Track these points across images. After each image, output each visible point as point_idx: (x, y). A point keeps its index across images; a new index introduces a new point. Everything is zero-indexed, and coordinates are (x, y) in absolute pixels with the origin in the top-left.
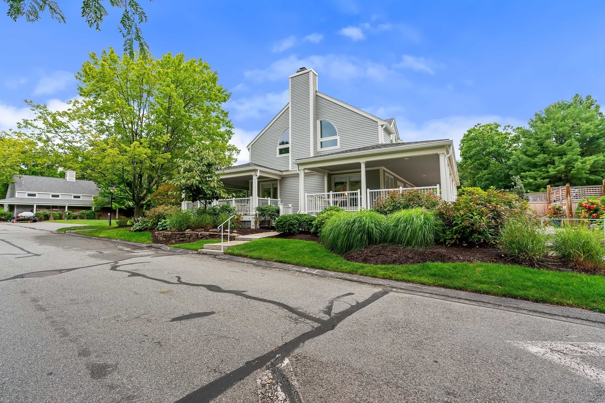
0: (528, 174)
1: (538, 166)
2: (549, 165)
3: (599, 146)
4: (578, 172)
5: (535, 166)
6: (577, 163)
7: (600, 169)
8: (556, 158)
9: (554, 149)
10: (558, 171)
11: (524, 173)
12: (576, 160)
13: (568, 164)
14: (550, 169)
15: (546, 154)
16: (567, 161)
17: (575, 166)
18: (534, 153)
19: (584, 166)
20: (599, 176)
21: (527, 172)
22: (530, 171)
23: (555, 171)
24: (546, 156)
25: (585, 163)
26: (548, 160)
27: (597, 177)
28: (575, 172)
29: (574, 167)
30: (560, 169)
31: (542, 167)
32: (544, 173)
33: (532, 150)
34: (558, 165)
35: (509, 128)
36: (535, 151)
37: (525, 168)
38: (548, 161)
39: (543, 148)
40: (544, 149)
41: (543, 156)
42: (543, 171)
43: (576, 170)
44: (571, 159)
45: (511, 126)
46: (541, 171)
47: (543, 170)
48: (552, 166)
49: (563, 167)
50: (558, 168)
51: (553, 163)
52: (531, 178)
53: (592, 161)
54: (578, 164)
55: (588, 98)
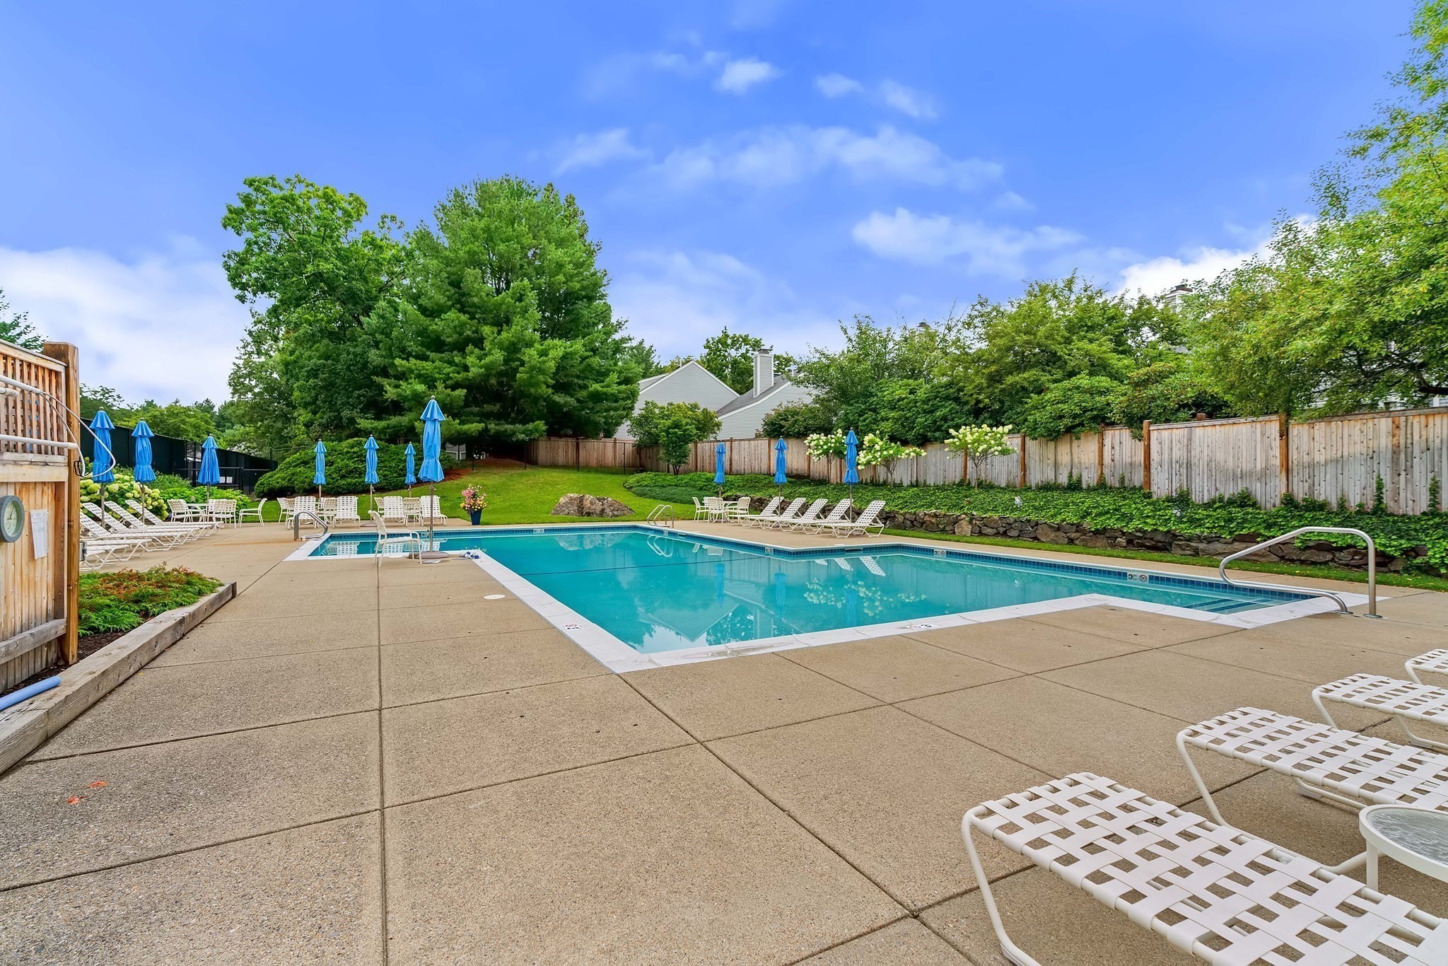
0: (413, 367)
1: (446, 348)
2: (470, 347)
3: (578, 319)
4: (531, 377)
5: (436, 344)
6: (527, 351)
7: (576, 380)
8: (487, 330)
9: (484, 302)
10: (487, 367)
11: (404, 362)
12: (529, 344)
13: (513, 349)
14: (471, 359)
15: (464, 313)
16: (510, 341)
17: (526, 358)
18: (437, 304)
19: (544, 362)
20: (572, 397)
21: (413, 361)
22: (424, 358)
23: (481, 367)
24: (464, 318)
25: (547, 355)
26: (469, 333)
27: (569, 399)
28: (525, 376)
29: (523, 364)
30: (492, 362)
31: (455, 352)
32: (458, 369)
33: (435, 295)
34: (490, 350)
35: (394, 226)
36: (441, 299)
37: (412, 346)
38: (468, 335)
39: (464, 295)
40: (464, 299)
41: (458, 318)
42: (456, 365)
43: (527, 372)
44: (520, 340)
45: (398, 220)
46: (451, 363)
47: (457, 360)
48: (477, 351)
49: (498, 356)
50: (488, 359)
51: (479, 342)
52: (422, 378)
53: (560, 353)
54: (530, 355)
55: (570, 202)
